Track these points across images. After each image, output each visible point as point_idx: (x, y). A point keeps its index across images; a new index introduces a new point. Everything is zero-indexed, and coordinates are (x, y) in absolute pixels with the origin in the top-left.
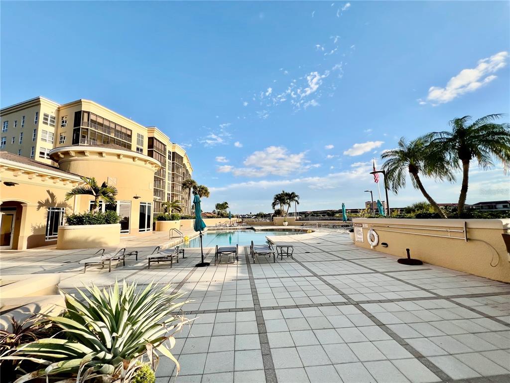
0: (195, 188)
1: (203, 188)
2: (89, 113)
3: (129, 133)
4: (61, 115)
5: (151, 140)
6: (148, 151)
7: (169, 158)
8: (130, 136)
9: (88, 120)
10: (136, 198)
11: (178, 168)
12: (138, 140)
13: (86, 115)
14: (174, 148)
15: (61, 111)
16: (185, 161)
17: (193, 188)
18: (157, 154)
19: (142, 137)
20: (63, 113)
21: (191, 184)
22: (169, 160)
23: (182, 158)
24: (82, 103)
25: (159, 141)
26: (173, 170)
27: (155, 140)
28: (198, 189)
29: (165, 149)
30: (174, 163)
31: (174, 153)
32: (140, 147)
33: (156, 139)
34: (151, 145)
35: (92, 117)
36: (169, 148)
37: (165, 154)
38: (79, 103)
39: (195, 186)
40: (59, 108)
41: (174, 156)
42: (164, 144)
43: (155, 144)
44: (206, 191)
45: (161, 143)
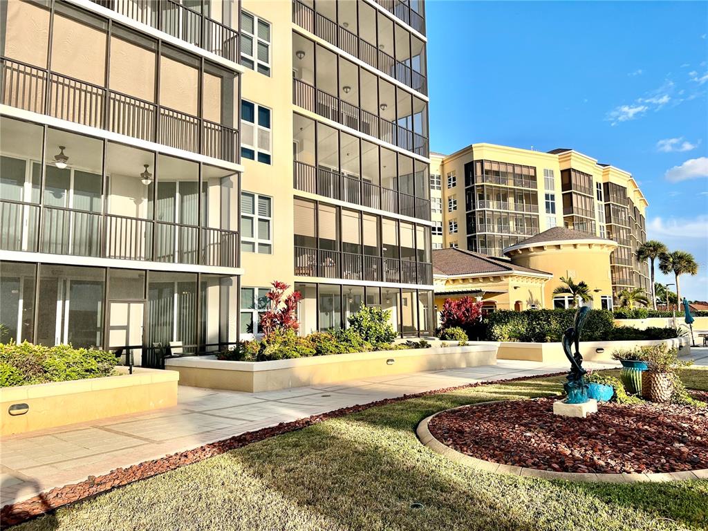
0: (664, 257)
1: (681, 258)
2: (482, 162)
3: (532, 173)
4: (446, 172)
5: (567, 174)
6: (563, 194)
7: (599, 198)
8: (534, 178)
9: (482, 173)
10: (596, 291)
11: (617, 212)
12: (546, 180)
13: (478, 165)
14: (606, 174)
15: (446, 166)
16: (631, 193)
17: (660, 258)
18: (579, 197)
19: (552, 172)
20: (448, 169)
21: (655, 250)
22: (599, 202)
23: (624, 189)
24: (474, 149)
25: (579, 172)
26: (608, 219)
27: (573, 173)
28: (671, 260)
29: (590, 182)
30: (609, 204)
31: (606, 185)
32: (550, 192)
33: (574, 170)
34: (567, 185)
35: (487, 166)
36: (598, 178)
37: (591, 192)
38: (469, 150)
39: (663, 254)
40: (443, 162)
41: (608, 189)
42: (587, 175)
43: (573, 181)
44: (689, 262)
45: (583, 173)
